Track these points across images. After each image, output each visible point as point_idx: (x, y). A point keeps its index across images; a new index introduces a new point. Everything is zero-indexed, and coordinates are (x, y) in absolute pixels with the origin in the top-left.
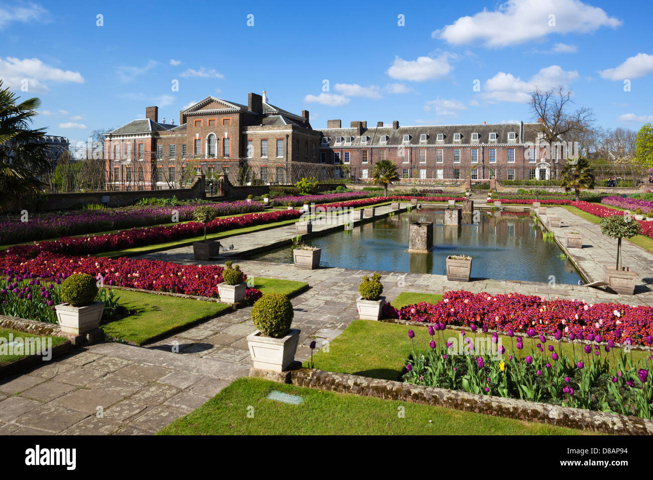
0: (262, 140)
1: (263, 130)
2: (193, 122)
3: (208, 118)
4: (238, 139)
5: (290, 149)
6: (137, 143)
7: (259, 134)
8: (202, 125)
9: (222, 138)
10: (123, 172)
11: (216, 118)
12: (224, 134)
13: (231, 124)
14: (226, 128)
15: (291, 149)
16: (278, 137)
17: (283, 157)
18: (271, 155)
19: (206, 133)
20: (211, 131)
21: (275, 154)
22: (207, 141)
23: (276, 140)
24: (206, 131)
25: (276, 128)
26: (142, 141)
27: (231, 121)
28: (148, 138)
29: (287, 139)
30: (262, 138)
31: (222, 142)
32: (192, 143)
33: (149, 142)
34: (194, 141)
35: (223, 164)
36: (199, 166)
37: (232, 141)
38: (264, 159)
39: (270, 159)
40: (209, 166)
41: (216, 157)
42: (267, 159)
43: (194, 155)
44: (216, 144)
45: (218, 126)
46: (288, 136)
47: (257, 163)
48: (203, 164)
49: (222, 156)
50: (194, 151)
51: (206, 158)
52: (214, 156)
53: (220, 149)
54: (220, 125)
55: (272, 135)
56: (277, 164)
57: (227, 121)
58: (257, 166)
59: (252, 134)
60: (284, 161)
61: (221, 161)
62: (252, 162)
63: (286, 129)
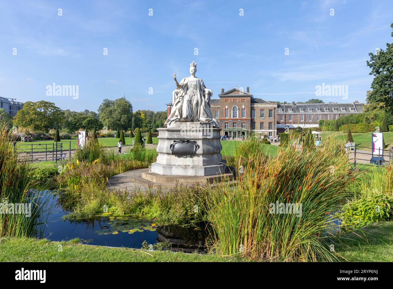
0: (261, 110)
1: (261, 105)
2: (224, 100)
3: (232, 99)
4: (250, 109)
5: (276, 114)
7: (259, 107)
8: (229, 102)
9: (241, 108)
11: (237, 98)
12: (242, 107)
14: (243, 104)
16: (270, 109)
17: (272, 118)
18: (266, 117)
19: (232, 106)
20: (234, 105)
21: (268, 116)
22: (232, 110)
23: (268, 110)
24: (232, 105)
25: (268, 104)
27: (246, 101)
30: (261, 109)
31: (241, 110)
34: (224, 110)
35: (242, 121)
36: (228, 122)
37: (247, 110)
38: (262, 119)
39: (265, 119)
40: (233, 122)
41: (238, 118)
42: (264, 119)
43: (224, 116)
44: (238, 111)
45: (238, 103)
46: (275, 108)
47: (258, 120)
48: (230, 121)
49: (241, 117)
50: (224, 115)
51: (232, 118)
52: (237, 117)
53: (240, 114)
54: (240, 102)
55: (267, 108)
56: (269, 121)
57: (243, 100)
58: (258, 122)
59: (255, 107)
60: (273, 120)
61: (241, 119)
62: (255, 120)
63: (274, 105)
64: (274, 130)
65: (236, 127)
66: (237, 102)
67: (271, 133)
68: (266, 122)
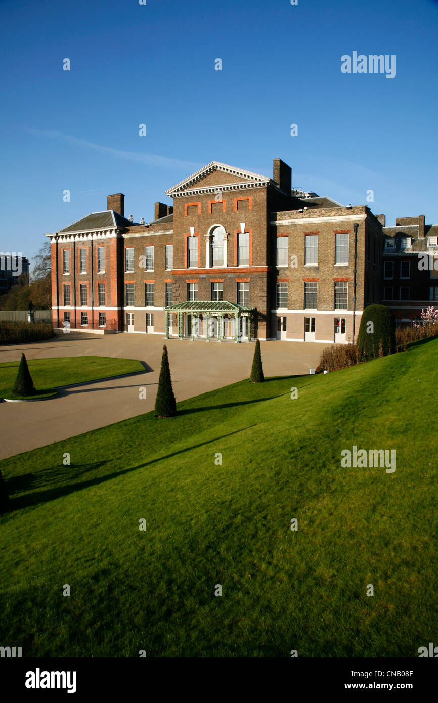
0: (306, 234)
1: (309, 218)
2: (183, 207)
4: (265, 233)
5: (362, 249)
6: (96, 246)
7: (300, 225)
8: (199, 212)
10: (75, 292)
12: (240, 226)
13: (250, 208)
14: (242, 216)
15: (364, 249)
16: (339, 229)
17: (347, 264)
18: (324, 261)
19: (207, 226)
20: (214, 223)
21: (331, 259)
22: (208, 240)
23: (334, 234)
24: (207, 222)
25: (333, 213)
26: (103, 243)
27: (251, 203)
28: (111, 238)
29: (356, 231)
30: (307, 231)
31: (235, 239)
32: (183, 243)
33: (114, 245)
35: (239, 277)
39: (322, 269)
40: (212, 281)
41: (225, 266)
42: (317, 269)
43: (185, 263)
45: (228, 213)
46: (356, 226)
48: (203, 278)
49: (235, 263)
50: (186, 258)
51: (208, 267)
52: (223, 264)
53: (232, 251)
54: (232, 210)
55: (326, 225)
56: (335, 277)
57: (244, 203)
58: (297, 280)
59: (287, 226)
60: (351, 271)
61: (234, 272)
62: (288, 273)
63: (353, 213)
64: (351, 313)
65: (221, 297)
67: (344, 324)
68: (325, 280)
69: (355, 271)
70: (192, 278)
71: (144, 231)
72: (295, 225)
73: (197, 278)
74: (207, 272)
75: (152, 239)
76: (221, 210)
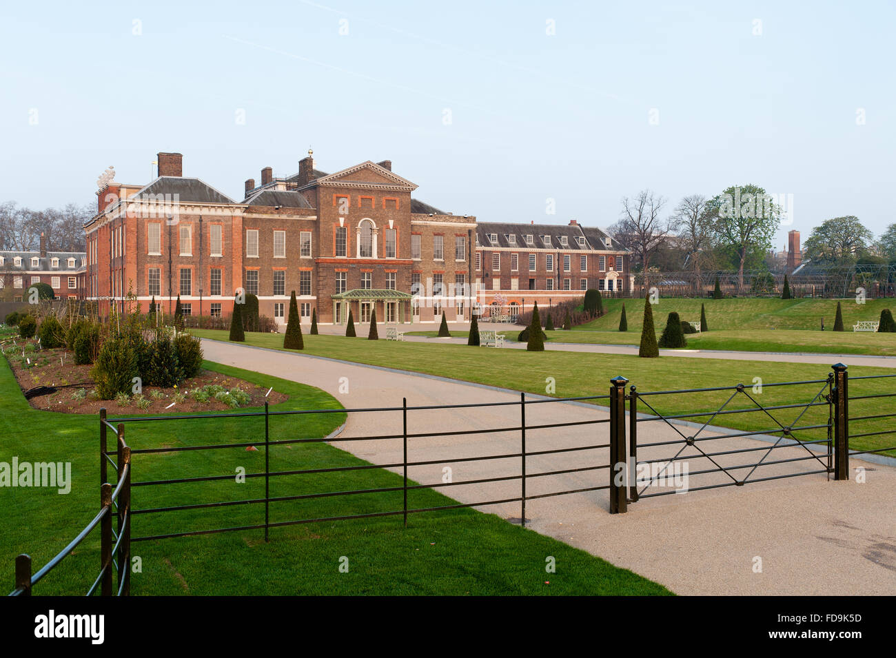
0: (435, 234)
1: (436, 221)
2: (332, 197)
6: (206, 222)
7: (430, 226)
8: (349, 204)
9: (384, 227)
10: (170, 277)
11: (372, 196)
12: (388, 223)
13: (398, 208)
14: (390, 214)
16: (458, 233)
17: (464, 260)
18: (449, 257)
20: (365, 216)
21: (453, 255)
22: (358, 231)
23: (455, 236)
24: (357, 214)
25: (454, 220)
26: (219, 221)
27: (398, 203)
28: (234, 217)
29: (470, 235)
30: (435, 232)
32: (331, 232)
33: (237, 225)
34: (334, 229)
35: (387, 268)
36: (345, 270)
37: (400, 233)
38: (438, 262)
39: (447, 263)
40: (362, 270)
41: (375, 257)
42: (443, 263)
43: (334, 252)
44: (375, 237)
45: (377, 209)
46: (470, 232)
47: (428, 268)
48: (352, 268)
49: (385, 256)
50: (335, 247)
51: (358, 257)
52: (371, 256)
53: (382, 245)
54: (381, 207)
55: (449, 228)
56: (456, 270)
57: (391, 202)
58: (428, 272)
59: (420, 226)
60: (467, 266)
61: (384, 263)
62: (421, 265)
63: (468, 222)
65: (368, 286)
66: (374, 207)
67: (462, 306)
68: (449, 272)
69: (470, 266)
70: (342, 267)
71: (272, 213)
72: (426, 226)
73: (346, 267)
74: (359, 262)
75: (284, 222)
76: (370, 206)
